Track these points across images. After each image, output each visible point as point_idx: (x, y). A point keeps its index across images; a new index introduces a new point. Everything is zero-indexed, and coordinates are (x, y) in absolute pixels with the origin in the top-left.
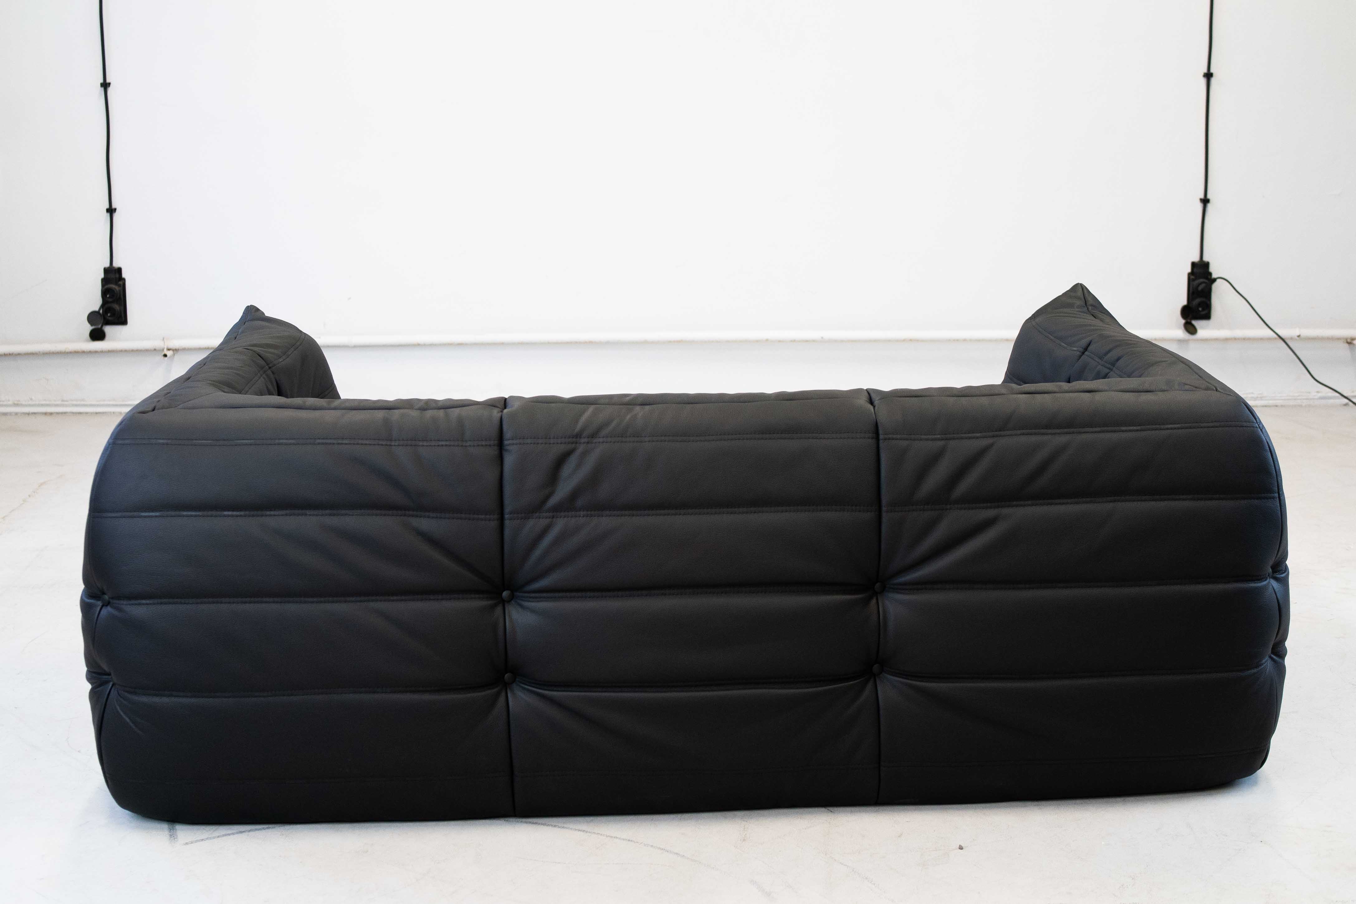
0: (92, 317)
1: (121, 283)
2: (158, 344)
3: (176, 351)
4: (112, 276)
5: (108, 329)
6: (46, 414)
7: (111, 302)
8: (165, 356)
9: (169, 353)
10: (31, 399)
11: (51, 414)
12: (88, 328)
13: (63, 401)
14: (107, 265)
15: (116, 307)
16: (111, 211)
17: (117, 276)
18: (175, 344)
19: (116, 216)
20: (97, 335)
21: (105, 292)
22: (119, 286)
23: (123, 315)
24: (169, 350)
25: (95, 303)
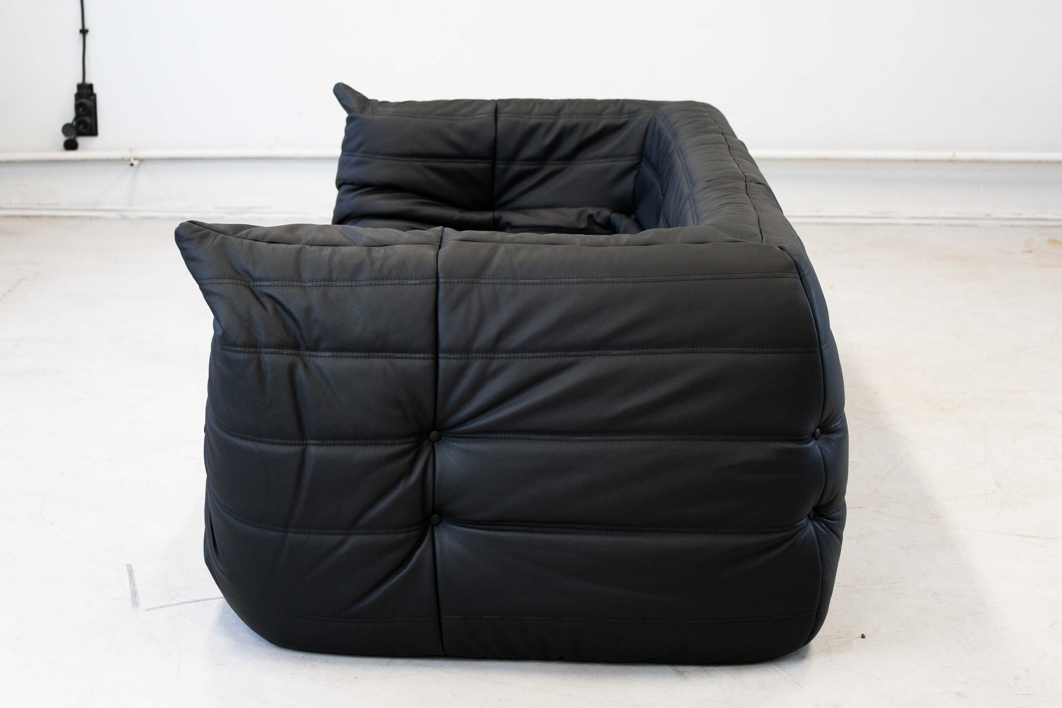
0: (66, 129)
1: (92, 98)
2: (125, 154)
3: (142, 160)
4: (85, 91)
5: (81, 141)
6: (23, 217)
7: (85, 115)
8: (132, 165)
9: (136, 163)
10: (11, 203)
11: (28, 217)
12: (62, 139)
13: (39, 204)
14: (80, 81)
15: (88, 120)
16: (84, 32)
17: (89, 91)
18: (142, 154)
19: (88, 36)
20: (71, 145)
21: (79, 106)
22: (91, 100)
23: (94, 127)
24: (135, 159)
25: (69, 116)
